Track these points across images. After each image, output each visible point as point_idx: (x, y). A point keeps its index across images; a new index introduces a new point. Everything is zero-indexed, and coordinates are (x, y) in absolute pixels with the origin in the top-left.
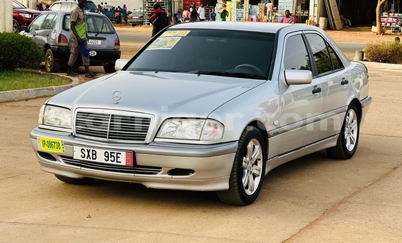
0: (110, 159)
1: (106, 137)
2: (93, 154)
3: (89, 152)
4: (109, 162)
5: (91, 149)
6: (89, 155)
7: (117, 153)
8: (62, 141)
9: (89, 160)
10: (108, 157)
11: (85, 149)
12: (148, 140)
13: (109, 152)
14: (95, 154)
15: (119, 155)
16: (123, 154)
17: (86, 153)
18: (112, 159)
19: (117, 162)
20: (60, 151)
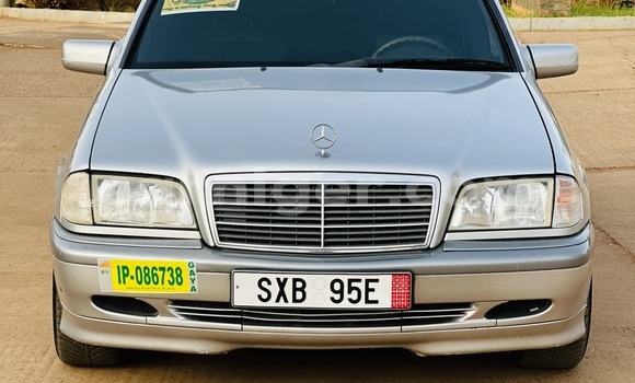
0: (346, 296)
1: (319, 244)
2: (295, 289)
3: (282, 284)
4: (345, 304)
5: (290, 277)
6: (282, 293)
7: (368, 281)
8: (191, 265)
9: (282, 304)
10: (341, 292)
11: (272, 277)
12: (431, 239)
13: (345, 279)
14: (302, 289)
15: (371, 285)
16: (386, 281)
17: (275, 289)
18: (354, 295)
19: (367, 301)
20: (183, 291)
